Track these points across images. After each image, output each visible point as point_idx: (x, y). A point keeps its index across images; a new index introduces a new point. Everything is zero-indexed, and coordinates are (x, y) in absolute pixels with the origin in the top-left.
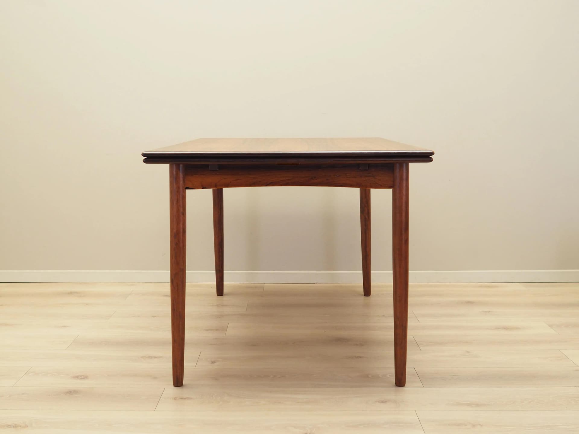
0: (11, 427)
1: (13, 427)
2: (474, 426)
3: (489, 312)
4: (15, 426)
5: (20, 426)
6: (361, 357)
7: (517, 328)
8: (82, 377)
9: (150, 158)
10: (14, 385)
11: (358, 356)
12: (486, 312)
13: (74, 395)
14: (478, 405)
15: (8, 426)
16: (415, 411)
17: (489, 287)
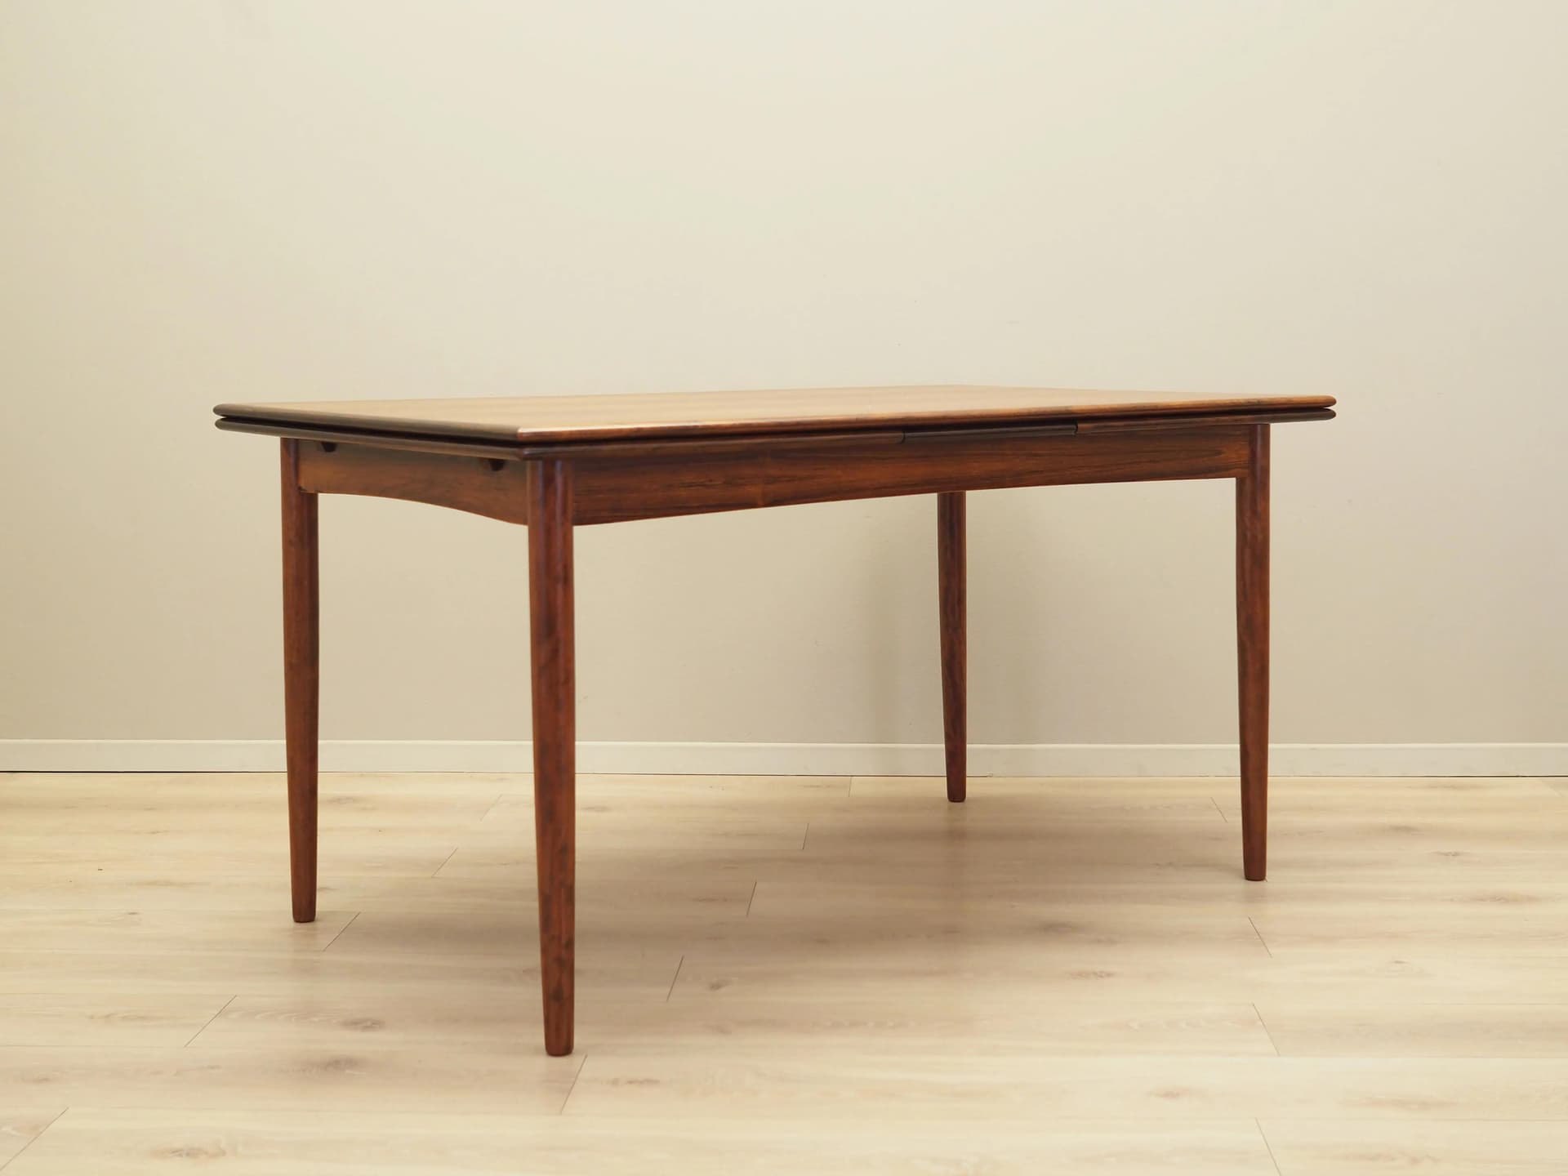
0: (181, 1155)
1: (188, 1154)
2: (1415, 1161)
3: (1456, 854)
4: (191, 1153)
5: (206, 1153)
6: (1109, 975)
7: (1531, 899)
8: (369, 1023)
9: (234, 419)
10: (189, 1043)
11: (1102, 972)
12: (1446, 854)
13: (348, 1071)
14: (1424, 1105)
15: (174, 1152)
16: (1256, 1120)
17: (1453, 787)
